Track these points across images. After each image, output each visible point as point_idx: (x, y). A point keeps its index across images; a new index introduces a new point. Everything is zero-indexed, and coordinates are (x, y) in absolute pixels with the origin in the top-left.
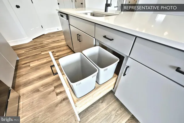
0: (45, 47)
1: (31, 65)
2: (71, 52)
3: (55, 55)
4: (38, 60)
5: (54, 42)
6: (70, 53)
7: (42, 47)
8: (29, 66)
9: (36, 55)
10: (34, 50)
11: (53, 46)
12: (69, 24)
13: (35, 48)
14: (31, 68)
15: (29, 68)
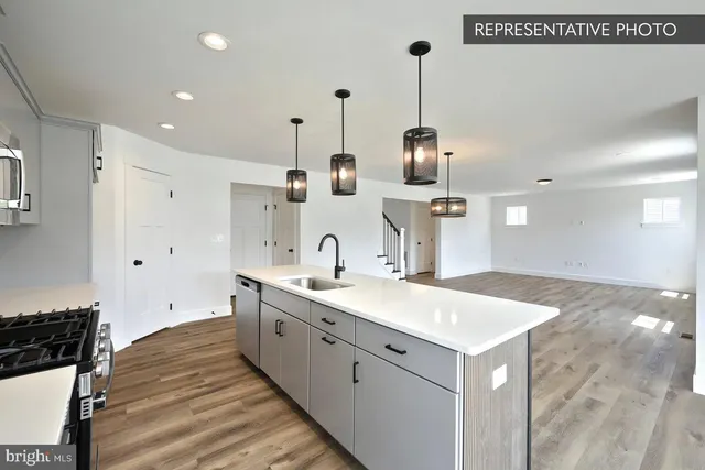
0: (171, 361)
1: (128, 411)
2: (249, 372)
3: (203, 381)
4: (149, 397)
5: (199, 348)
6: (245, 377)
7: (163, 362)
8: (124, 412)
9: (145, 383)
10: (136, 372)
11: (194, 358)
12: (260, 301)
13: (140, 367)
14: (128, 419)
15: (123, 418)
